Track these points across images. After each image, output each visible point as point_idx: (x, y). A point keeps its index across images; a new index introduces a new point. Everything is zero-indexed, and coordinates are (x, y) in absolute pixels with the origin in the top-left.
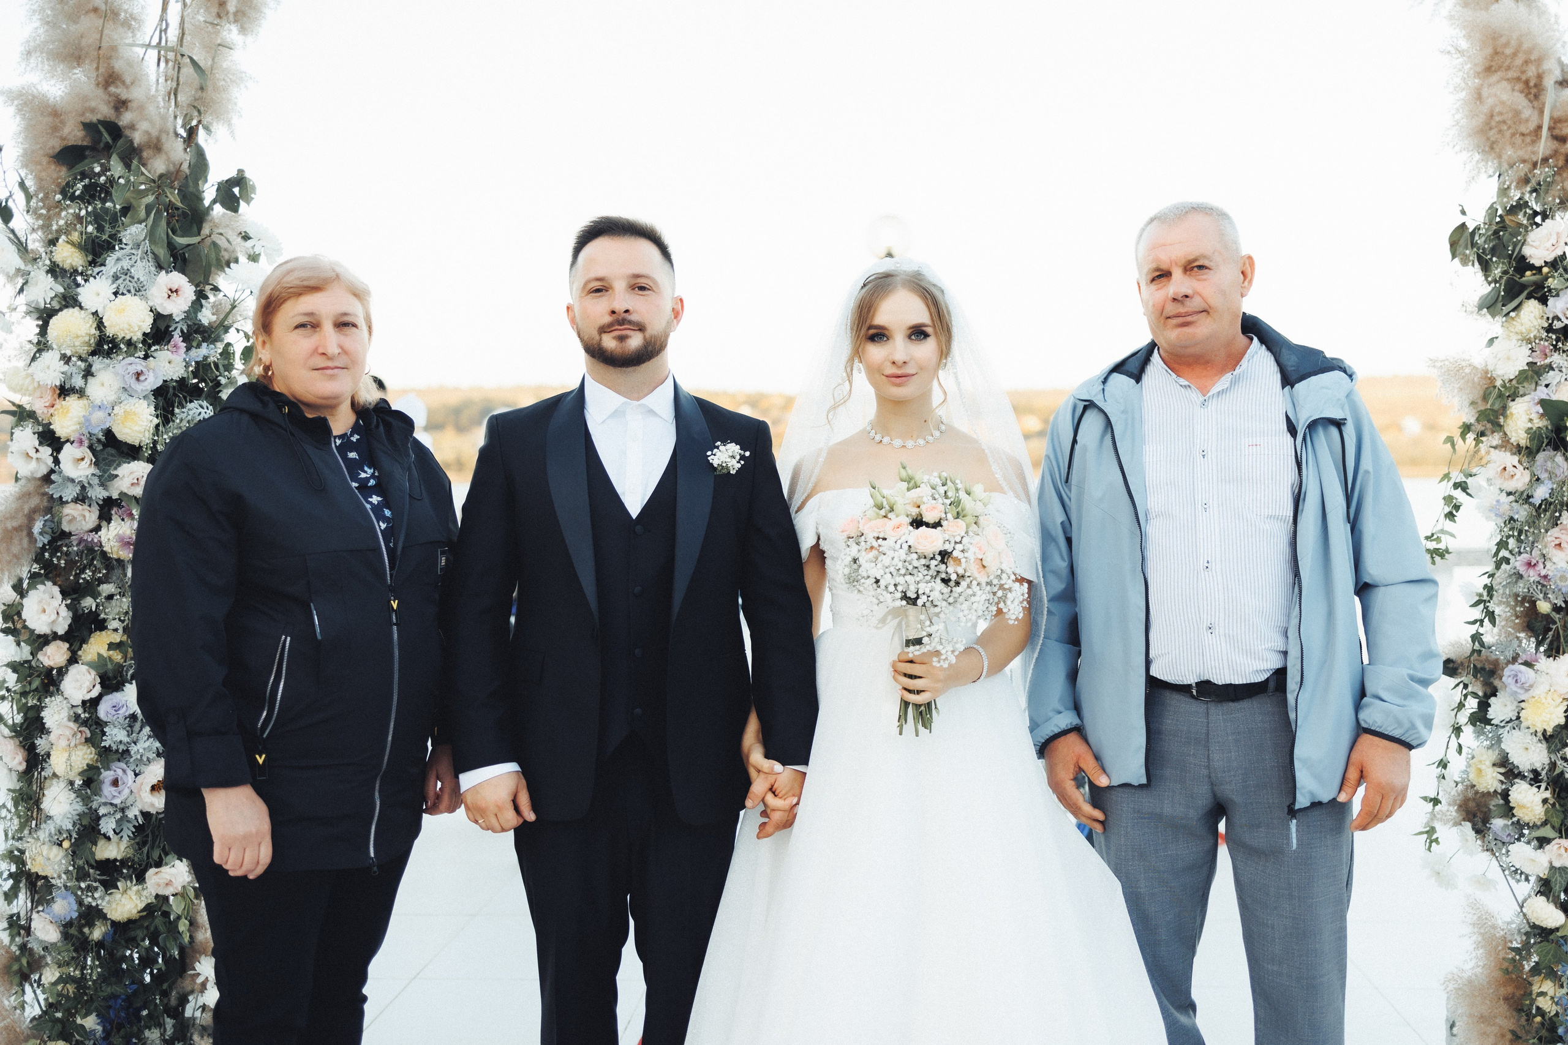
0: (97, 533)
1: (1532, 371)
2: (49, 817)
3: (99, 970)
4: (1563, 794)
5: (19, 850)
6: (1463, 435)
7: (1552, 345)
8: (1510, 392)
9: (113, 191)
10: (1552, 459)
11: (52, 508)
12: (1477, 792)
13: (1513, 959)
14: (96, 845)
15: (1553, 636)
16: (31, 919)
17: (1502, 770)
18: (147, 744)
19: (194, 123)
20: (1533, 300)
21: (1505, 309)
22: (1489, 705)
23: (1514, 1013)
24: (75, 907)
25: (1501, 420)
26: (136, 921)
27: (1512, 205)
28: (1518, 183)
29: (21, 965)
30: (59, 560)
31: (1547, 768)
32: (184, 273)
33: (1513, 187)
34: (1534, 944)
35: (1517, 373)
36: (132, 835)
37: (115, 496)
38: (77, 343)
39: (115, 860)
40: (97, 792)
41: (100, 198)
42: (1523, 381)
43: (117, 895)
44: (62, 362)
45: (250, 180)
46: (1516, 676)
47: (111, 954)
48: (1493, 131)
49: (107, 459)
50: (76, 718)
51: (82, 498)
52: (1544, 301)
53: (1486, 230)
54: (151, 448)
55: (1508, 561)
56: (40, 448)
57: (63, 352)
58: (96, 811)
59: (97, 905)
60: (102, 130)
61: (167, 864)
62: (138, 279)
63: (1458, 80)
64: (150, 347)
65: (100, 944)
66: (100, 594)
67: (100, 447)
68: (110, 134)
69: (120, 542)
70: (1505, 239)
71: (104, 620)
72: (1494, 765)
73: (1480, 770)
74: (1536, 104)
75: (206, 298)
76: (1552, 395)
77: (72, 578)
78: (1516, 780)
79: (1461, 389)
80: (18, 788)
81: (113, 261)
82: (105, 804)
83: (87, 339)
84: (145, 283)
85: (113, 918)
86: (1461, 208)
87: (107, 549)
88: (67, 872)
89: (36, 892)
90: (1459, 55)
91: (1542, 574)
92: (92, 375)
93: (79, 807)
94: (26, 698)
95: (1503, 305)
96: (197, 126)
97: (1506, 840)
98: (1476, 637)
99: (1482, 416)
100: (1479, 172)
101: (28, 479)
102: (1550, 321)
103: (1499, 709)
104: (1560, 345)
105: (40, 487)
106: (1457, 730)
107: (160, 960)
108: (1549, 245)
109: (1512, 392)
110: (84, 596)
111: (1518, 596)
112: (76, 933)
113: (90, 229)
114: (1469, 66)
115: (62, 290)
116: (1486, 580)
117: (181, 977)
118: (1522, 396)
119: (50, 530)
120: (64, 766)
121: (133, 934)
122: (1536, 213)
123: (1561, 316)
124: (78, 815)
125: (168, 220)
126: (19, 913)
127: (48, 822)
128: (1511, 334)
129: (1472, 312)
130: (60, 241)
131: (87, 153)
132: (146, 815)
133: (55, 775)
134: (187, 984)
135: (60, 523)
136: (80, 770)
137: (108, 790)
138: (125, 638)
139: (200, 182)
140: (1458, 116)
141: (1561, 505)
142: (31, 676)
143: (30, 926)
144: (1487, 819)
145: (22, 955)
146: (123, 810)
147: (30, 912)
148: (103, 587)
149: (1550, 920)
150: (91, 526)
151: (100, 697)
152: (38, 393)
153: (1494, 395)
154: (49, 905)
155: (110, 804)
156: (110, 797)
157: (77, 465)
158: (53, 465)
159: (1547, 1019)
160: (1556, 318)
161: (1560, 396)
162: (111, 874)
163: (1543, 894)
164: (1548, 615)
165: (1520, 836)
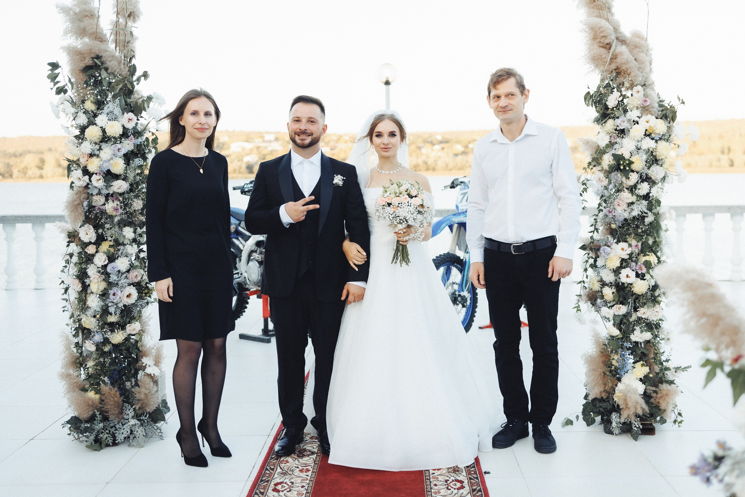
0: (104, 206)
1: (610, 144)
2: (90, 307)
4: (620, 291)
5: (78, 320)
6: (589, 166)
7: (617, 135)
8: (603, 152)
9: (103, 81)
10: (617, 175)
11: (89, 197)
12: (592, 291)
13: (605, 348)
14: (108, 317)
15: (618, 236)
16: (83, 344)
18: (125, 281)
19: (131, 57)
20: (610, 119)
22: (597, 261)
23: (605, 367)
24: (102, 338)
25: (600, 161)
26: (122, 343)
27: (605, 86)
29: (80, 360)
30: (92, 215)
31: (614, 282)
32: (132, 111)
33: (605, 79)
34: (611, 342)
35: (606, 145)
36: (120, 313)
37: (111, 192)
38: (96, 138)
39: (114, 322)
40: (108, 298)
41: (100, 85)
42: (608, 148)
43: (115, 335)
44: (91, 145)
46: (605, 250)
49: (108, 179)
50: (99, 272)
51: (99, 193)
52: (614, 120)
53: (596, 94)
54: (124, 175)
55: (602, 210)
56: (84, 176)
57: (91, 142)
58: (107, 304)
59: (108, 338)
60: (97, 60)
61: (131, 323)
62: (116, 115)
64: (121, 139)
65: (108, 352)
66: (105, 228)
67: (104, 175)
69: (112, 209)
70: (602, 98)
71: (106, 238)
72: (599, 281)
73: (593, 283)
74: (609, 50)
75: (139, 120)
76: (616, 152)
77: (97, 222)
78: (605, 286)
79: (588, 150)
80: (78, 297)
81: (106, 108)
82: (110, 302)
83: (99, 137)
84: (118, 116)
85: (114, 343)
86: (588, 87)
87: (108, 211)
88: (97, 327)
89: (85, 334)
91: (614, 214)
92: (102, 150)
93: (102, 303)
94: (80, 265)
95: (602, 121)
97: (601, 306)
98: (592, 237)
99: (594, 159)
101: (79, 187)
102: (616, 127)
103: (599, 263)
104: (619, 135)
105: (84, 190)
106: (586, 270)
108: (613, 101)
110: (100, 229)
111: (606, 222)
112: (100, 349)
115: (89, 119)
116: (596, 218)
117: (137, 364)
118: (607, 153)
119: (89, 205)
120: (96, 289)
121: (121, 348)
122: (613, 88)
124: (102, 306)
126: (78, 343)
127: (90, 309)
128: (604, 131)
129: (592, 123)
130: (87, 101)
131: (94, 67)
132: (125, 306)
133: (92, 293)
134: (139, 366)
135: (92, 202)
136: (102, 290)
137: (111, 297)
138: (114, 243)
139: (133, 77)
141: (618, 191)
142: (82, 257)
143: (82, 346)
144: (596, 300)
145: (80, 356)
146: (116, 304)
147: (83, 341)
148: (106, 225)
149: (614, 333)
150: (102, 203)
151: (108, 264)
152: (82, 156)
153: (598, 152)
154: (93, 337)
155: (112, 302)
156: (112, 299)
157: (98, 182)
158: (89, 182)
159: (616, 368)
160: (618, 126)
161: (619, 153)
162: (112, 327)
163: (614, 325)
164: (616, 229)
165: (606, 305)
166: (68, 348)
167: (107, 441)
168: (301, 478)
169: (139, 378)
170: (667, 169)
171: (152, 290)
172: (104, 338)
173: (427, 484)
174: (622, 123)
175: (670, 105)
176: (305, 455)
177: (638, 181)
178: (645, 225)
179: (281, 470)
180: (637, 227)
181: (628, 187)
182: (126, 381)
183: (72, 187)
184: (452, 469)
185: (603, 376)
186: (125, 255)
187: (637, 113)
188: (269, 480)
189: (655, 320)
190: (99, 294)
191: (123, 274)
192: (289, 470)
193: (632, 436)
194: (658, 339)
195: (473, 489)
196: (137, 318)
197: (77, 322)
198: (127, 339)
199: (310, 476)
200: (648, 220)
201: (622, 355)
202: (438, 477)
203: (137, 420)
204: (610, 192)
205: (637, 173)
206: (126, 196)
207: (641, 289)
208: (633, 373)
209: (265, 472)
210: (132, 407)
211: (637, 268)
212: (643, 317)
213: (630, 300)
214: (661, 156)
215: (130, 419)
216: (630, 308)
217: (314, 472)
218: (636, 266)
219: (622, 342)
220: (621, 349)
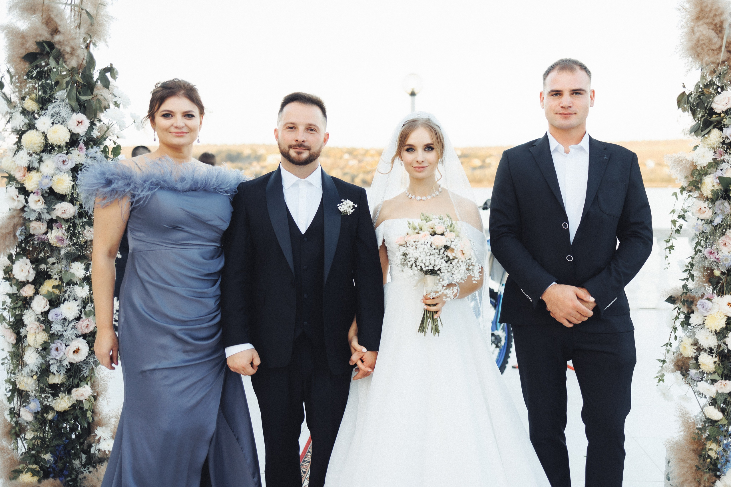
0: (46, 235)
1: (715, 163)
2: (27, 365)
3: (51, 434)
4: (723, 359)
5: (14, 379)
6: (681, 192)
7: (725, 150)
8: (703, 173)
9: (51, 75)
11: (25, 223)
12: (683, 357)
13: (698, 433)
14: (48, 377)
15: (721, 286)
16: (20, 411)
17: (695, 347)
18: (71, 332)
19: (88, 42)
20: (716, 129)
21: (703, 133)
22: (690, 317)
23: (698, 457)
24: (39, 406)
25: (700, 185)
26: (67, 411)
27: (707, 84)
28: (710, 73)
29: (16, 430)
30: (29, 247)
31: (716, 347)
32: (84, 113)
33: (708, 75)
34: (708, 426)
35: (708, 163)
36: (65, 373)
37: (54, 218)
38: (35, 147)
39: (58, 384)
40: (49, 354)
41: (45, 78)
42: (711, 167)
43: (58, 400)
44: (28, 156)
45: (115, 69)
46: (703, 304)
47: (57, 425)
48: (700, 48)
49: (50, 201)
50: (39, 319)
51: (39, 219)
52: (721, 129)
53: (695, 95)
54: (71, 196)
55: (700, 251)
56: (19, 196)
57: (29, 152)
58: (48, 362)
59: (50, 405)
60: (45, 45)
61: (81, 386)
62: (63, 116)
63: (683, 23)
64: (69, 148)
65: (51, 421)
66: (48, 263)
67: (47, 195)
68: (49, 47)
69: (57, 239)
70: (703, 100)
71: (50, 275)
72: (692, 345)
73: (685, 347)
74: (720, 35)
75: (95, 125)
76: (724, 174)
77: (35, 256)
78: (702, 352)
79: (680, 171)
80: (13, 351)
81: (51, 108)
82: (53, 359)
83: (40, 145)
84: (66, 118)
85: (57, 410)
86: (683, 85)
87: (51, 242)
88: (35, 390)
89: (22, 397)
90: (684, 11)
91: (717, 257)
92: (43, 162)
93: (41, 361)
94: (15, 310)
95: (702, 131)
96: (89, 43)
97: (697, 379)
98: (685, 286)
99: (691, 183)
100: (692, 67)
101: (14, 210)
102: (724, 139)
103: (694, 319)
104: (728, 150)
105: (19, 213)
106: (675, 329)
107: (79, 429)
108: (724, 103)
109: (705, 172)
110: (41, 264)
111: (704, 267)
112: (40, 417)
113: (40, 93)
114: (688, 16)
115: (27, 121)
116: (690, 260)
117: (89, 436)
118: (710, 174)
119: (25, 234)
120: (33, 342)
121: (66, 417)
122: (718, 87)
123: (729, 137)
124: (41, 364)
125: (77, 88)
126: (14, 407)
127: (27, 367)
128: (705, 145)
129: (687, 134)
130: (26, 99)
131: (38, 56)
132: (71, 364)
133: (29, 345)
134: (91, 439)
135: (29, 230)
136: (41, 343)
137: (53, 353)
138: (60, 282)
139: (91, 70)
141: (725, 225)
142: (18, 300)
143: (19, 413)
144: (688, 370)
145: (16, 425)
146: (61, 361)
147: (19, 407)
148: (49, 259)
149: (715, 417)
150: (43, 231)
151: (49, 310)
152: (17, 170)
153: (697, 173)
154: (30, 403)
155: (56, 359)
156: (54, 356)
157: (36, 203)
158: (25, 204)
159: (713, 461)
160: (726, 138)
161: (728, 174)
162: (55, 389)
163: (712, 403)
164: (719, 278)
165: (705, 378)
172: (43, 405)
182: (73, 459)
185: (696, 470)
186: (72, 298)
190: (38, 348)
191: (70, 322)
196: (89, 378)
197: (11, 382)
198: (75, 406)
201: (724, 445)
204: (713, 227)
206: (74, 222)
219: (724, 427)
220: (723, 438)
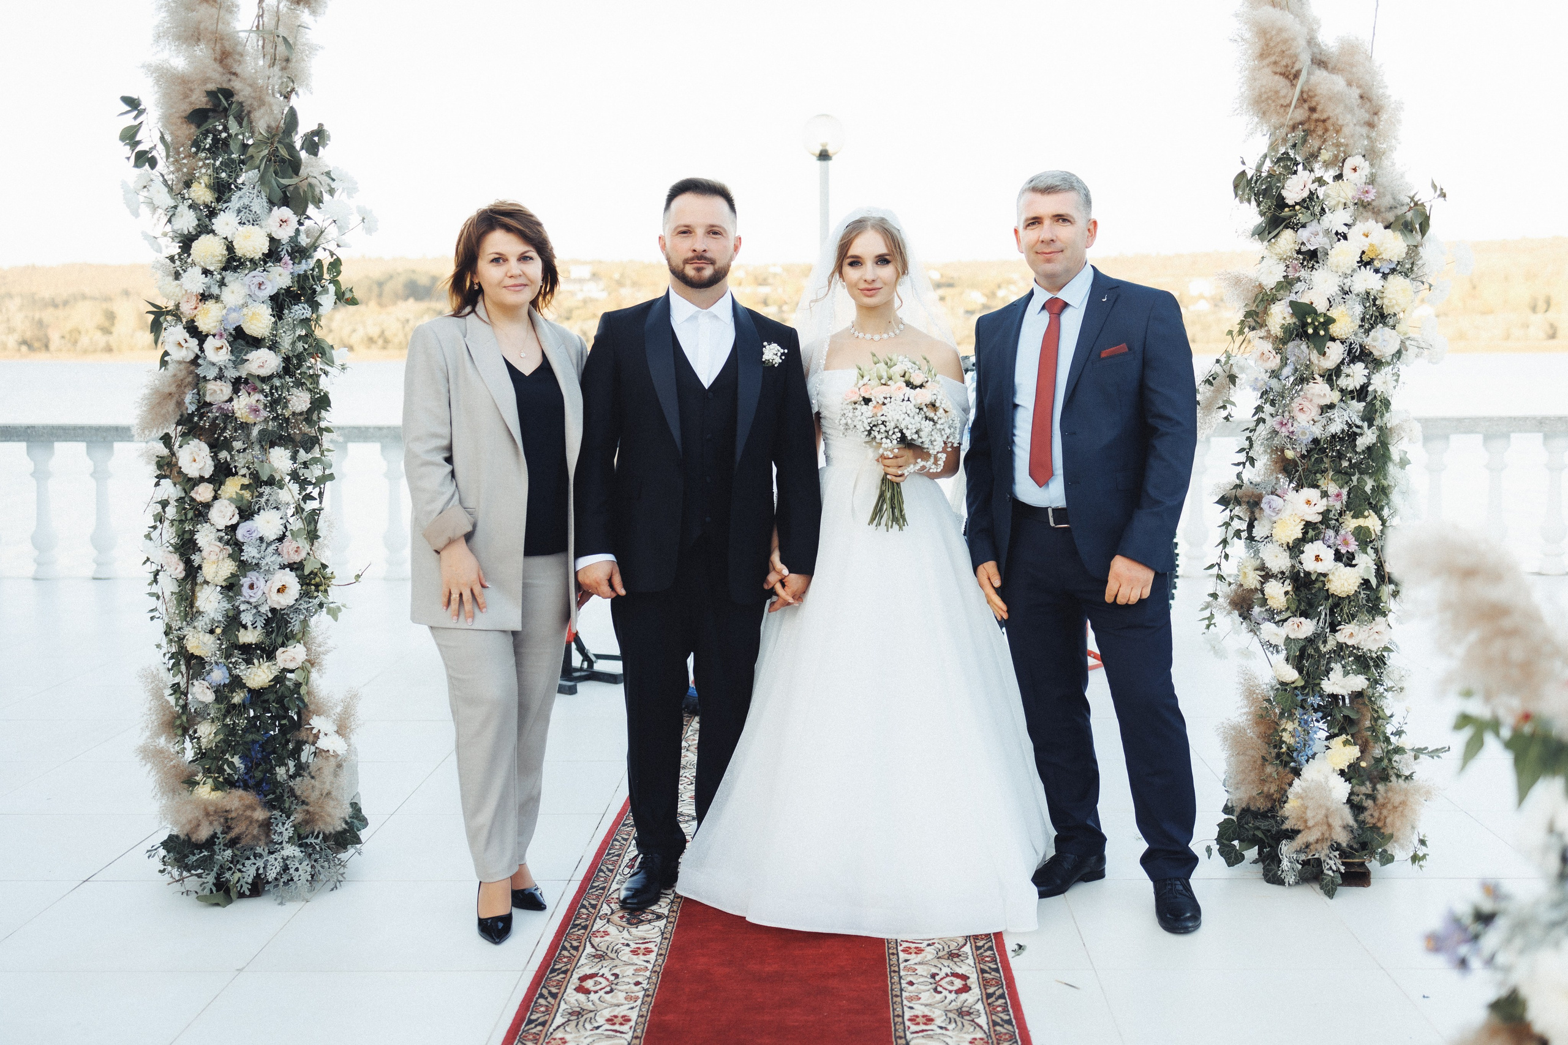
0: (230, 403)
1: (1286, 282)
2: (199, 612)
4: (1302, 589)
5: (178, 637)
6: (1240, 328)
7: (1301, 263)
8: (1269, 298)
9: (231, 142)
10: (1299, 346)
11: (198, 384)
12: (1243, 590)
13: (1268, 709)
14: (239, 633)
15: (1298, 476)
16: (190, 686)
17: (1263, 573)
18: (272, 560)
19: (289, 90)
20: (1288, 229)
21: (1269, 237)
22: (1254, 527)
23: (1266, 745)
24: (228, 676)
25: (1265, 318)
26: (267, 688)
27: (1277, 158)
28: (1282, 141)
29: (182, 721)
30: (204, 424)
31: (1289, 570)
32: (288, 206)
33: (1278, 144)
34: (1280, 695)
35: (1277, 283)
36: (263, 626)
37: (244, 376)
38: (213, 261)
39: (252, 644)
40: (239, 593)
41: (222, 149)
42: (1280, 290)
43: (254, 669)
44: (204, 275)
45: (326, 131)
46: (1272, 504)
48: (1263, 103)
49: (239, 348)
50: (220, 539)
51: (220, 377)
52: (1295, 230)
54: (271, 340)
55: (1264, 421)
56: (190, 340)
57: (203, 267)
58: (238, 607)
59: (241, 676)
60: (220, 96)
61: (290, 647)
62: (256, 213)
63: (1243, 62)
64: (266, 263)
65: (241, 705)
66: (233, 448)
67: (233, 339)
68: (227, 100)
69: (247, 410)
70: (1271, 184)
71: (235, 469)
72: (1257, 570)
73: (1245, 573)
74: (1294, 82)
75: (303, 225)
76: (1299, 299)
77: (215, 436)
78: (1269, 579)
79: (1239, 294)
80: (178, 591)
81: (235, 199)
82: (244, 602)
83: (220, 258)
84: (261, 215)
85: (251, 686)
86: (1242, 161)
87: (238, 414)
88: (216, 653)
89: (193, 667)
90: (1245, 43)
91: (1291, 429)
92: (225, 285)
93: (225, 606)
94: (182, 525)
95: (1269, 233)
96: (290, 92)
97: (1261, 621)
98: (1239, 476)
99: (1251, 315)
100: (1257, 133)
101: (180, 362)
102: (1300, 246)
103: (1259, 532)
104: (1305, 263)
105: (188, 368)
106: (1225, 542)
108: (1298, 189)
109: (1272, 298)
110: (221, 450)
111: (1275, 446)
113: (224, 175)
114: (1250, 51)
115: (199, 221)
116: (1250, 435)
117: (300, 731)
118: (1279, 300)
119: (197, 401)
120: (213, 574)
121: (266, 697)
123: (1306, 242)
124: (225, 610)
125: (274, 166)
126: (178, 684)
127: (202, 615)
128: (1273, 255)
129: (1248, 238)
130: (194, 184)
131: (211, 115)
132: (273, 610)
133: (206, 582)
134: (303, 735)
135: (204, 395)
136: (226, 578)
137: (245, 590)
138: (252, 481)
139: (292, 133)
140: (1243, 90)
141: (1302, 380)
142: (185, 509)
143: (187, 693)
144: (1250, 608)
145: (183, 713)
146: (255, 607)
147: (188, 682)
148: (234, 444)
149: (1287, 676)
150: (226, 398)
151: (238, 524)
152: (185, 300)
153: (1260, 299)
154: (208, 674)
155: (248, 603)
156: (248, 597)
157: (217, 353)
158: (199, 353)
159: (1288, 748)
160: (1303, 243)
161: (1305, 299)
162: (248, 652)
163: (1287, 660)
164: (1294, 461)
165: (1271, 619)
166: (157, 695)
167: (239, 885)
168: (635, 967)
169: (303, 759)
170: (1405, 334)
171: (329, 578)
172: (230, 674)
173: (893, 981)
174: (1311, 236)
175: (1416, 199)
176: (643, 921)
177: (1344, 359)
178: (1356, 453)
179: (594, 950)
180: (1340, 456)
181: (1321, 372)
182: (276, 766)
183: (164, 363)
184: (945, 952)
185: (1263, 765)
186: (274, 506)
187: (1345, 216)
188: (568, 970)
189: (1374, 649)
190: (221, 586)
191: (269, 544)
192: (610, 949)
193: (1321, 888)
194: (1380, 689)
195: (986, 993)
196: (300, 636)
197: (175, 642)
198: (279, 679)
199: (652, 962)
200: (1362, 443)
201: (1303, 722)
202: (916, 967)
203: (300, 846)
204: (1284, 382)
205: (1342, 343)
206: (277, 382)
207: (1346, 584)
208: (1325, 758)
209: (560, 954)
210: (289, 818)
211: (1338, 542)
212: (1350, 643)
213: (1322, 608)
214: (1393, 306)
215: (284, 843)
216: (1321, 624)
217: (661, 955)
218: (1335, 538)
219: (1302, 694)
220: (1301, 711)
